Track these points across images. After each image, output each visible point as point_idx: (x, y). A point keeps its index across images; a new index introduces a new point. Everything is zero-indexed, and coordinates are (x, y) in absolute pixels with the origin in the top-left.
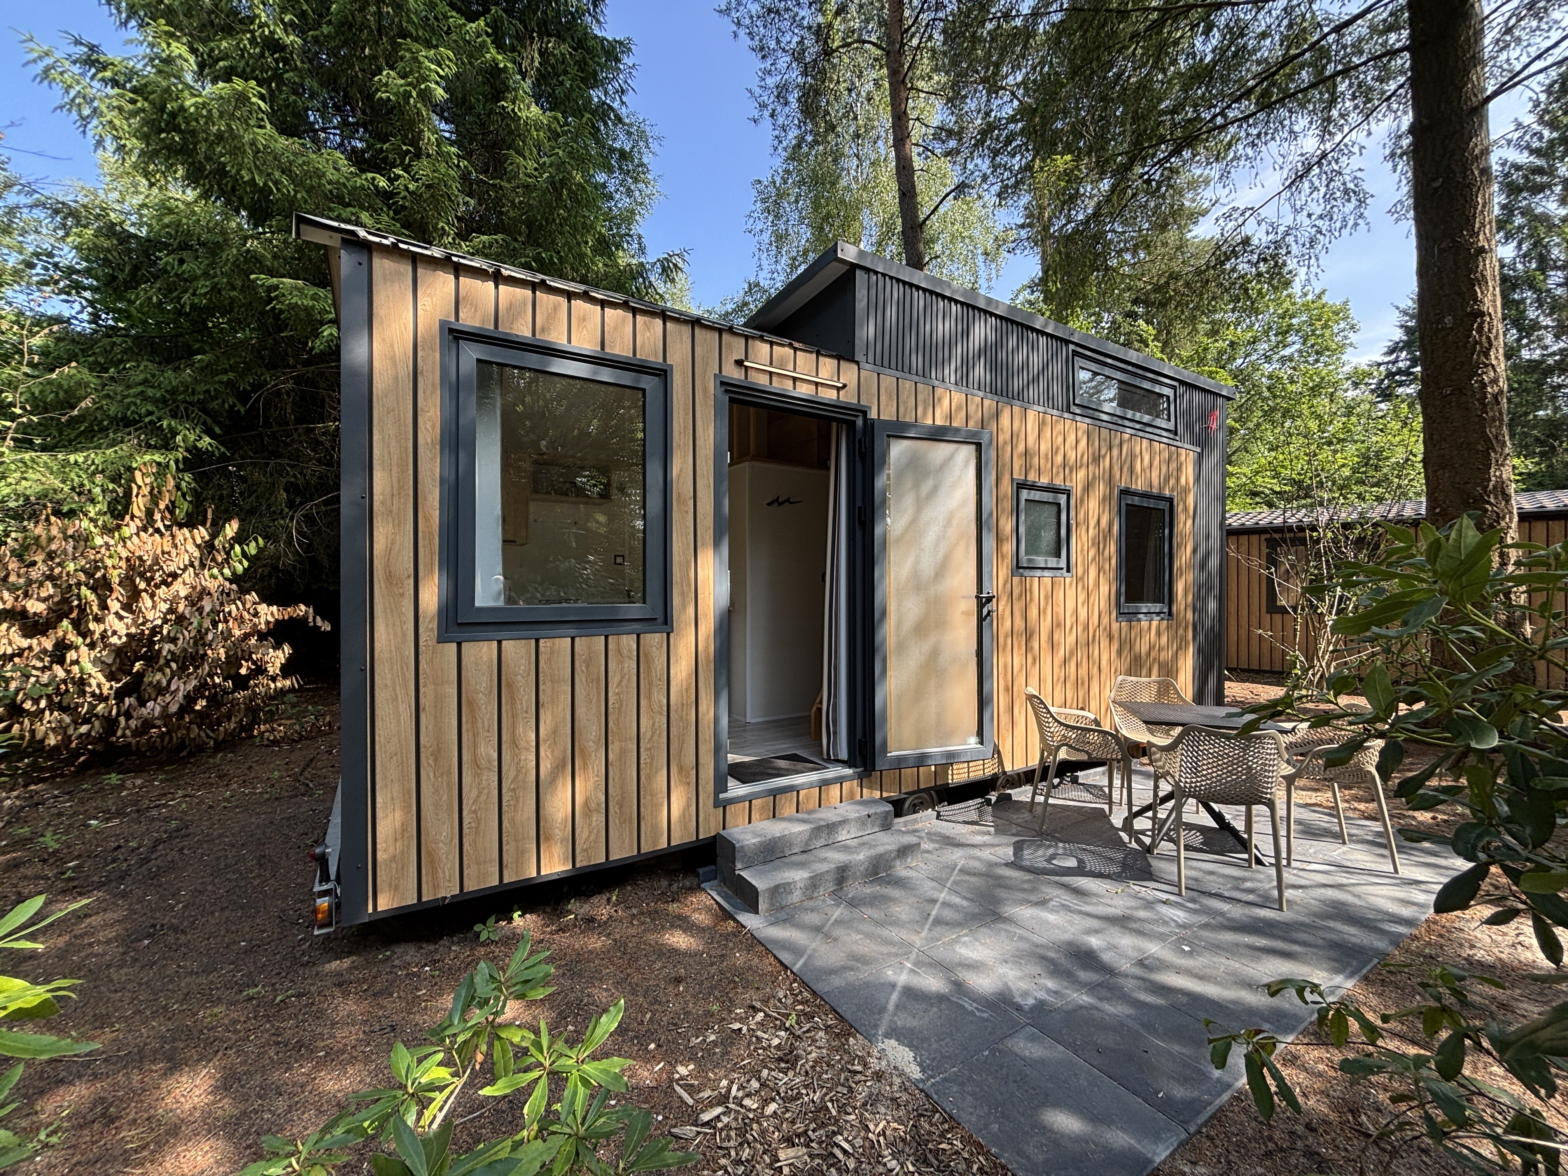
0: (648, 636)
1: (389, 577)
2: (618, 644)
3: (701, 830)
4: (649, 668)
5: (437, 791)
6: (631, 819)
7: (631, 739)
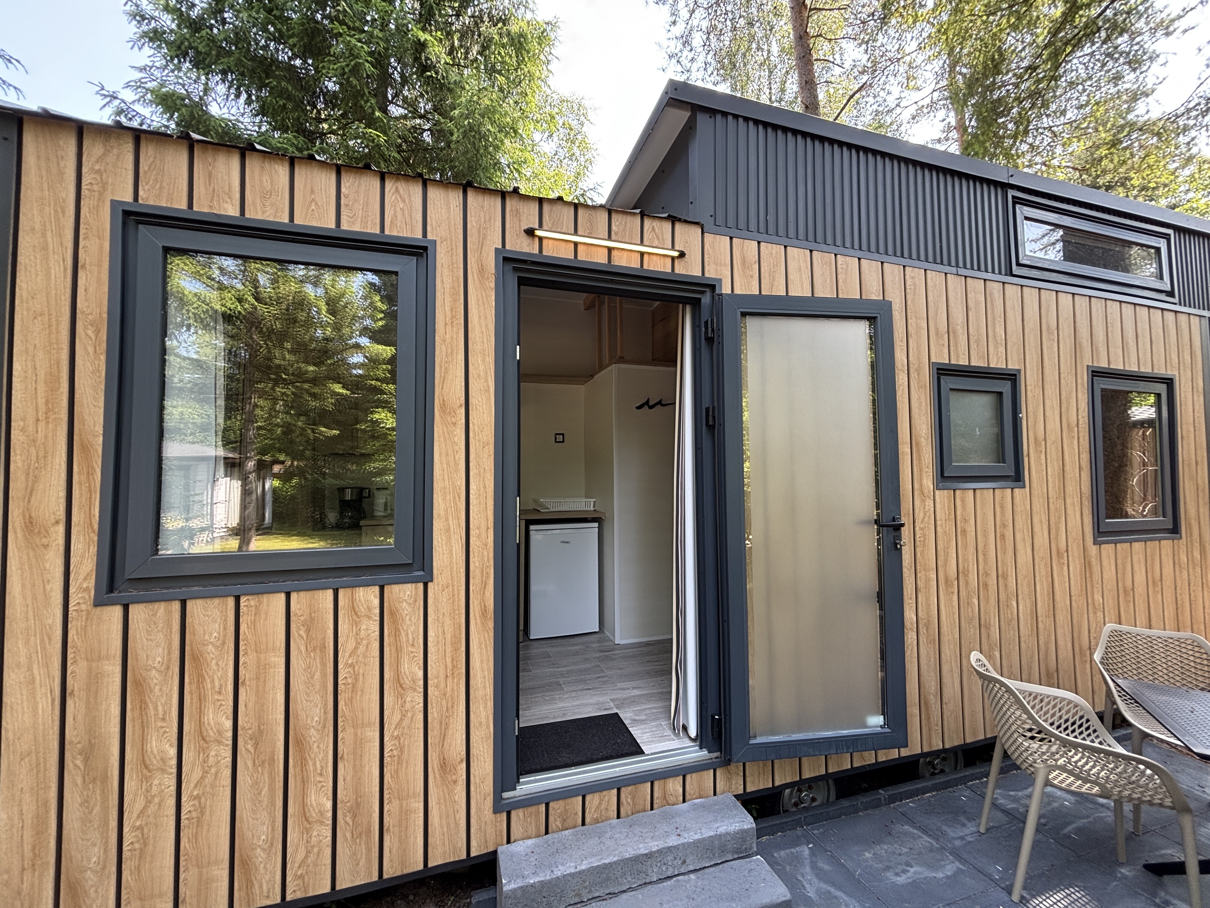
0: (396, 588)
1: (30, 524)
2: (353, 600)
3: (473, 843)
4: (397, 630)
5: (85, 802)
6: (369, 831)
7: (369, 724)
